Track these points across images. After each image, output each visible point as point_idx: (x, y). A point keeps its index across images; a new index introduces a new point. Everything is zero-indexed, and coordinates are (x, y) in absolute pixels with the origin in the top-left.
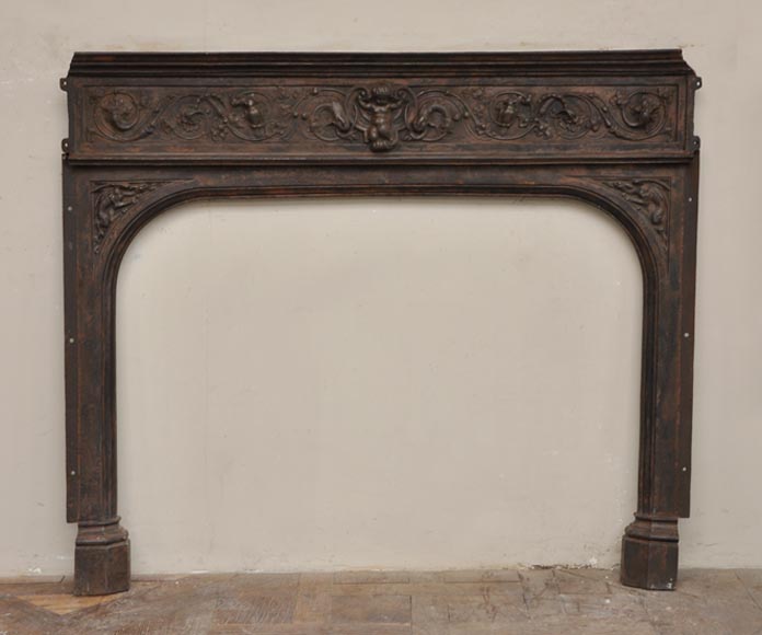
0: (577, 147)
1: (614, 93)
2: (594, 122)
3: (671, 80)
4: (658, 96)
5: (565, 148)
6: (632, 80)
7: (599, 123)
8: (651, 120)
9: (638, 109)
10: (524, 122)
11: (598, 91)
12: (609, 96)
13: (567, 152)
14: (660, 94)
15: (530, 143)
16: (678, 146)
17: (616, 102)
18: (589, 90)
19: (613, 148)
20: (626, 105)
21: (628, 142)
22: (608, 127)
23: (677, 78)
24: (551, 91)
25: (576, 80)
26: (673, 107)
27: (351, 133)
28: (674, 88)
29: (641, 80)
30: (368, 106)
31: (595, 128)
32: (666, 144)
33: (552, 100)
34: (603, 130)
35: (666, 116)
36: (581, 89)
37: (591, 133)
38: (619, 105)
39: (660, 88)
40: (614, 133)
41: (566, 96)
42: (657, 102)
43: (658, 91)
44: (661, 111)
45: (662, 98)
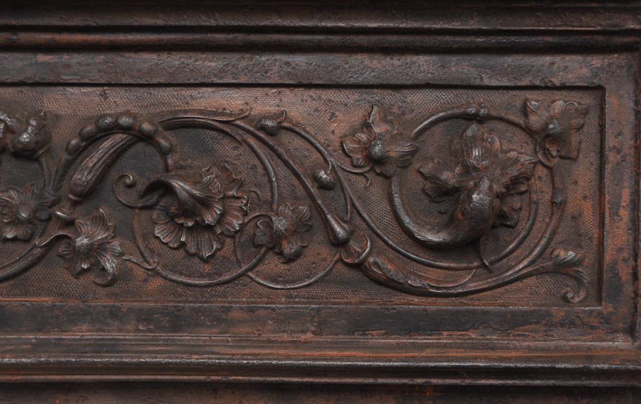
0: (220, 319)
1: (357, 117)
2: (280, 224)
3: (575, 68)
4: (528, 131)
5: (177, 322)
6: (424, 66)
7: (302, 228)
8: (501, 220)
9: (449, 177)
10: (16, 222)
11: (296, 105)
12: (339, 127)
13: (185, 337)
14: (535, 121)
15: (47, 300)
16: (606, 319)
17: (367, 148)
18: (264, 104)
19: (361, 324)
20: (405, 163)
21: (416, 304)
22: (340, 244)
23: (597, 61)
24: (119, 104)
25: (210, 64)
26: (583, 173)
28: (587, 100)
29: (461, 67)
31: (289, 248)
32: (559, 312)
33: (119, 138)
34: (320, 254)
35: (557, 205)
36: (234, 101)
37: (273, 264)
38: (376, 162)
39: (534, 99)
40: (359, 266)
41: (177, 125)
42: (522, 153)
43: (525, 111)
44: (541, 186)
45: (543, 138)
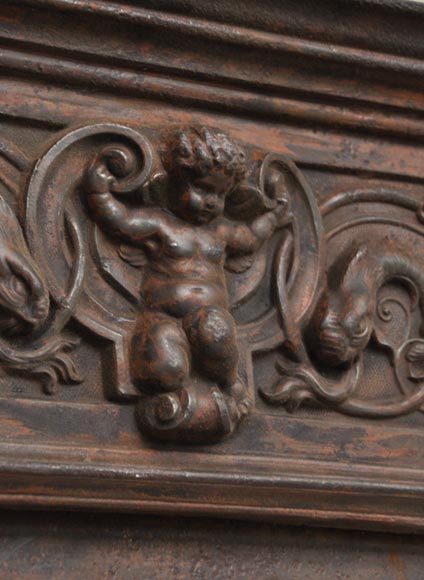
27: (52, 344)
30: (137, 221)
